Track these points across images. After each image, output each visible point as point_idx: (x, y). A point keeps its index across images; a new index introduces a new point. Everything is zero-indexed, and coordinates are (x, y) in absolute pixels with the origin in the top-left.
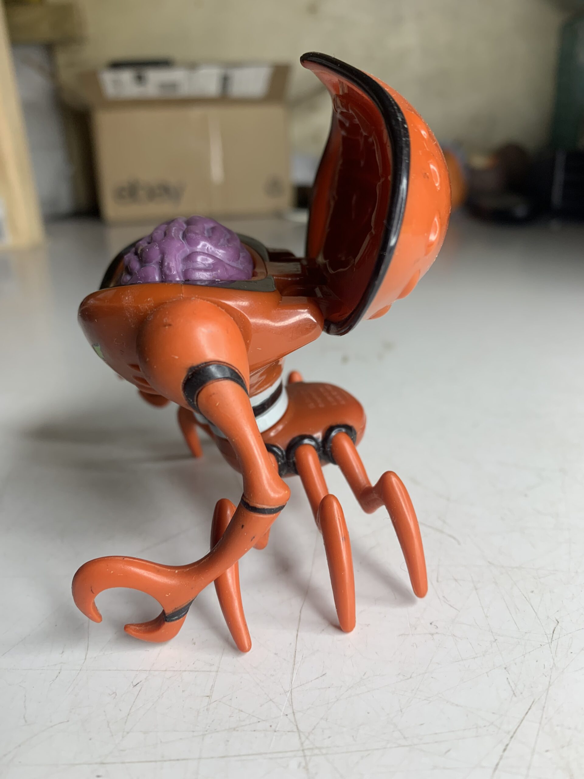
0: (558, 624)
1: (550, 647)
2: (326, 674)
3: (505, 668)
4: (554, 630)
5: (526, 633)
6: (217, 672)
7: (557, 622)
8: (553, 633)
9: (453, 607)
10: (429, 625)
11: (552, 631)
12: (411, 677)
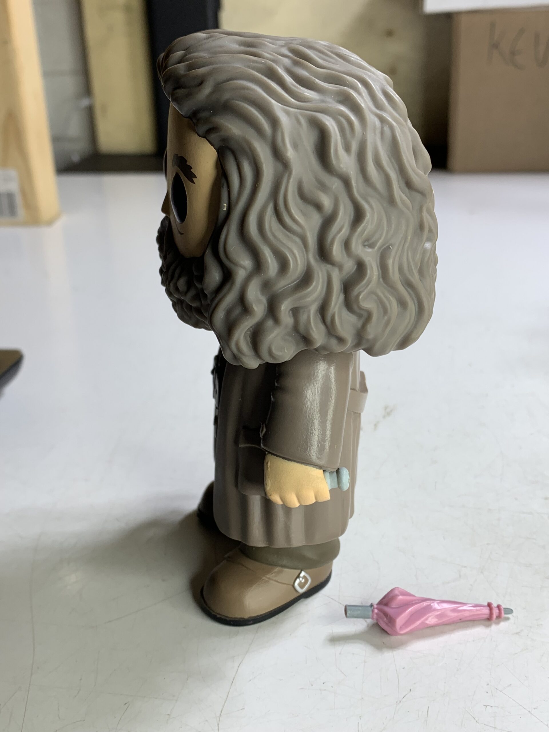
0: (410, 692)
1: (396, 707)
2: (244, 708)
3: (360, 717)
4: (405, 696)
5: (385, 696)
6: (177, 700)
7: (409, 690)
8: (403, 698)
9: (343, 674)
10: (322, 683)
11: (403, 696)
12: (297, 716)
